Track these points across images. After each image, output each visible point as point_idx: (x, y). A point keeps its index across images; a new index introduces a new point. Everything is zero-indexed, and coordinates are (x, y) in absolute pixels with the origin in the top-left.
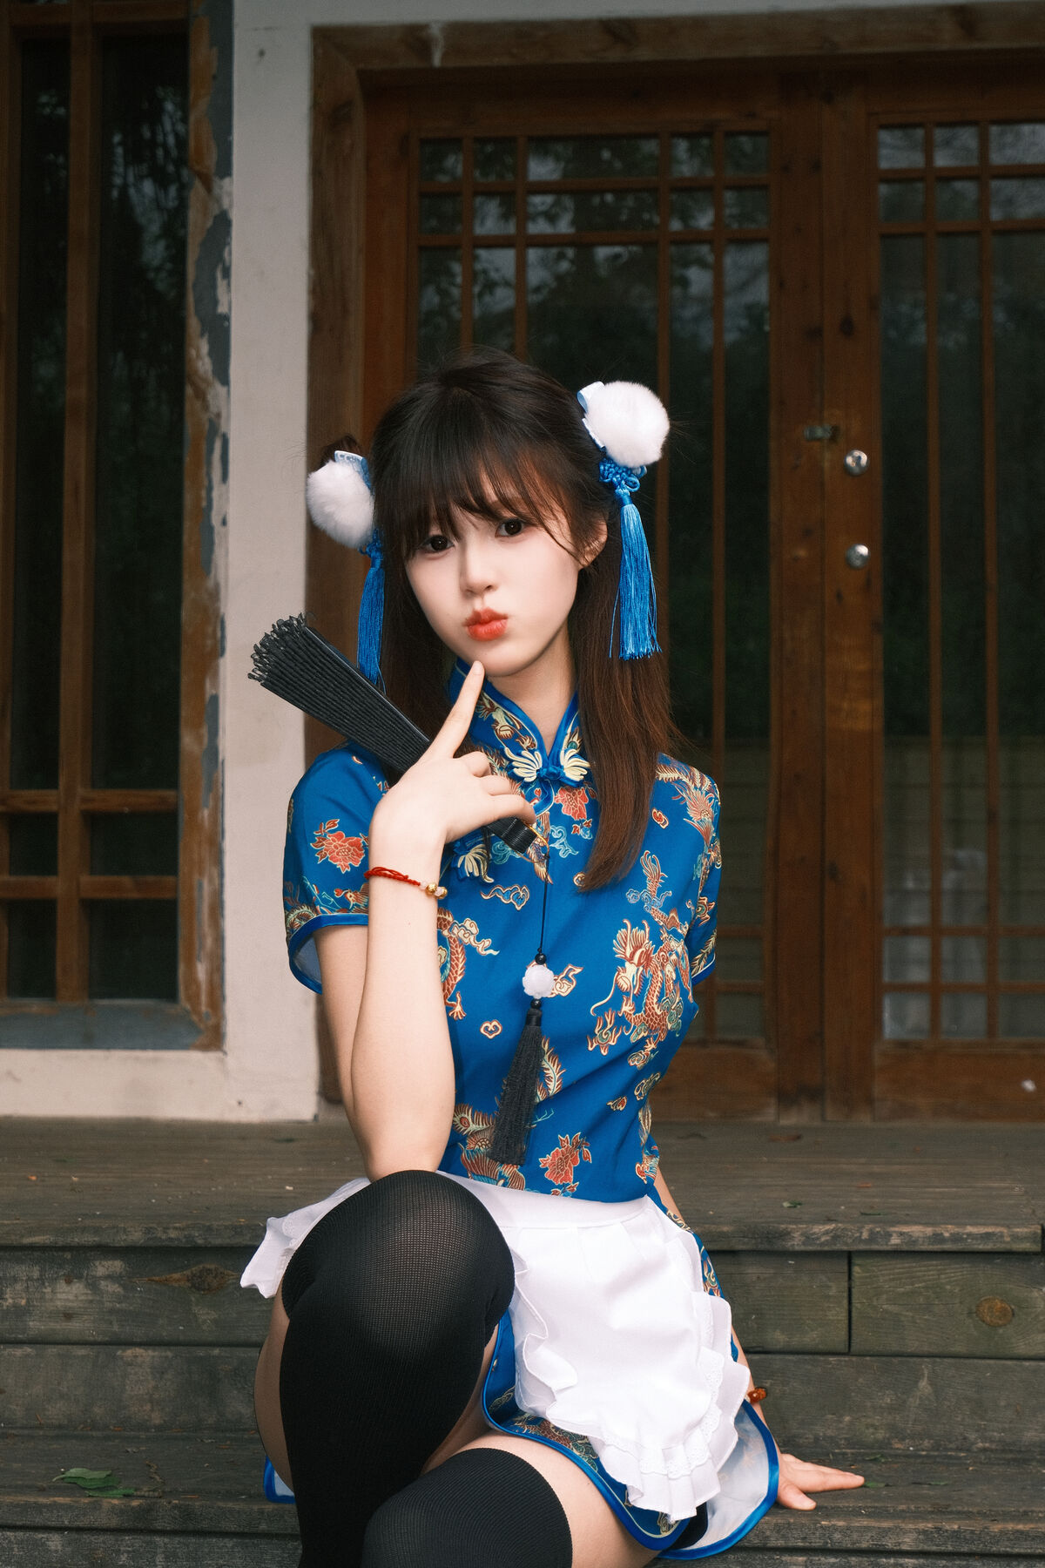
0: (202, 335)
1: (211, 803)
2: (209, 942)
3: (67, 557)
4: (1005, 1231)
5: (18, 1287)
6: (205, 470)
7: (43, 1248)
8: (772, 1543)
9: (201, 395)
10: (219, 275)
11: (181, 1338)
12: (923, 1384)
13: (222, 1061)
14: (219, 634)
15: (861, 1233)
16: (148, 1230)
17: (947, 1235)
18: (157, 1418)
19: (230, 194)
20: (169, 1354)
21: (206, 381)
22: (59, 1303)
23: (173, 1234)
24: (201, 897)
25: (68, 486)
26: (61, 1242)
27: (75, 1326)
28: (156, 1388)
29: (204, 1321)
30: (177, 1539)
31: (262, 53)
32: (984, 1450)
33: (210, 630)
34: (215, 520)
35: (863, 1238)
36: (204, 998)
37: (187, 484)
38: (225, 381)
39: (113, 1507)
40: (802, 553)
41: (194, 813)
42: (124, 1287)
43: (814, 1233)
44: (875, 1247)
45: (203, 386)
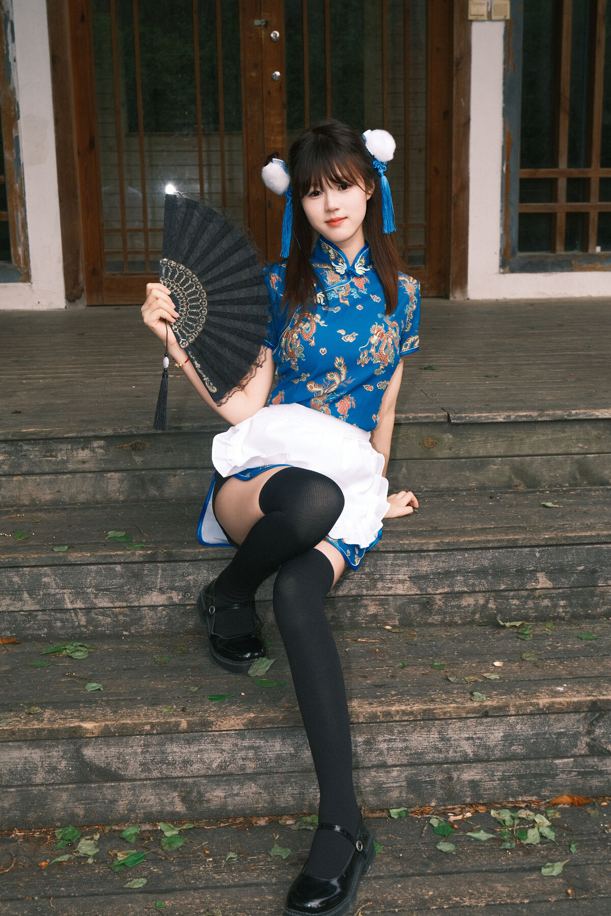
1: (19, 181)
4: (434, 415)
5: (63, 452)
6: (4, 36)
7: (72, 438)
8: (381, 549)
11: (129, 468)
12: (404, 469)
13: (31, 287)
14: (17, 110)
16: (114, 430)
18: (122, 498)
20: (125, 474)
22: (80, 458)
23: (124, 431)
24: (17, 220)
26: (80, 435)
27: (87, 466)
28: (120, 487)
29: (138, 462)
30: (166, 564)
32: (427, 491)
33: (13, 108)
34: (11, 60)
36: (22, 261)
39: (140, 554)
40: (254, 74)
41: (12, 186)
42: (106, 451)
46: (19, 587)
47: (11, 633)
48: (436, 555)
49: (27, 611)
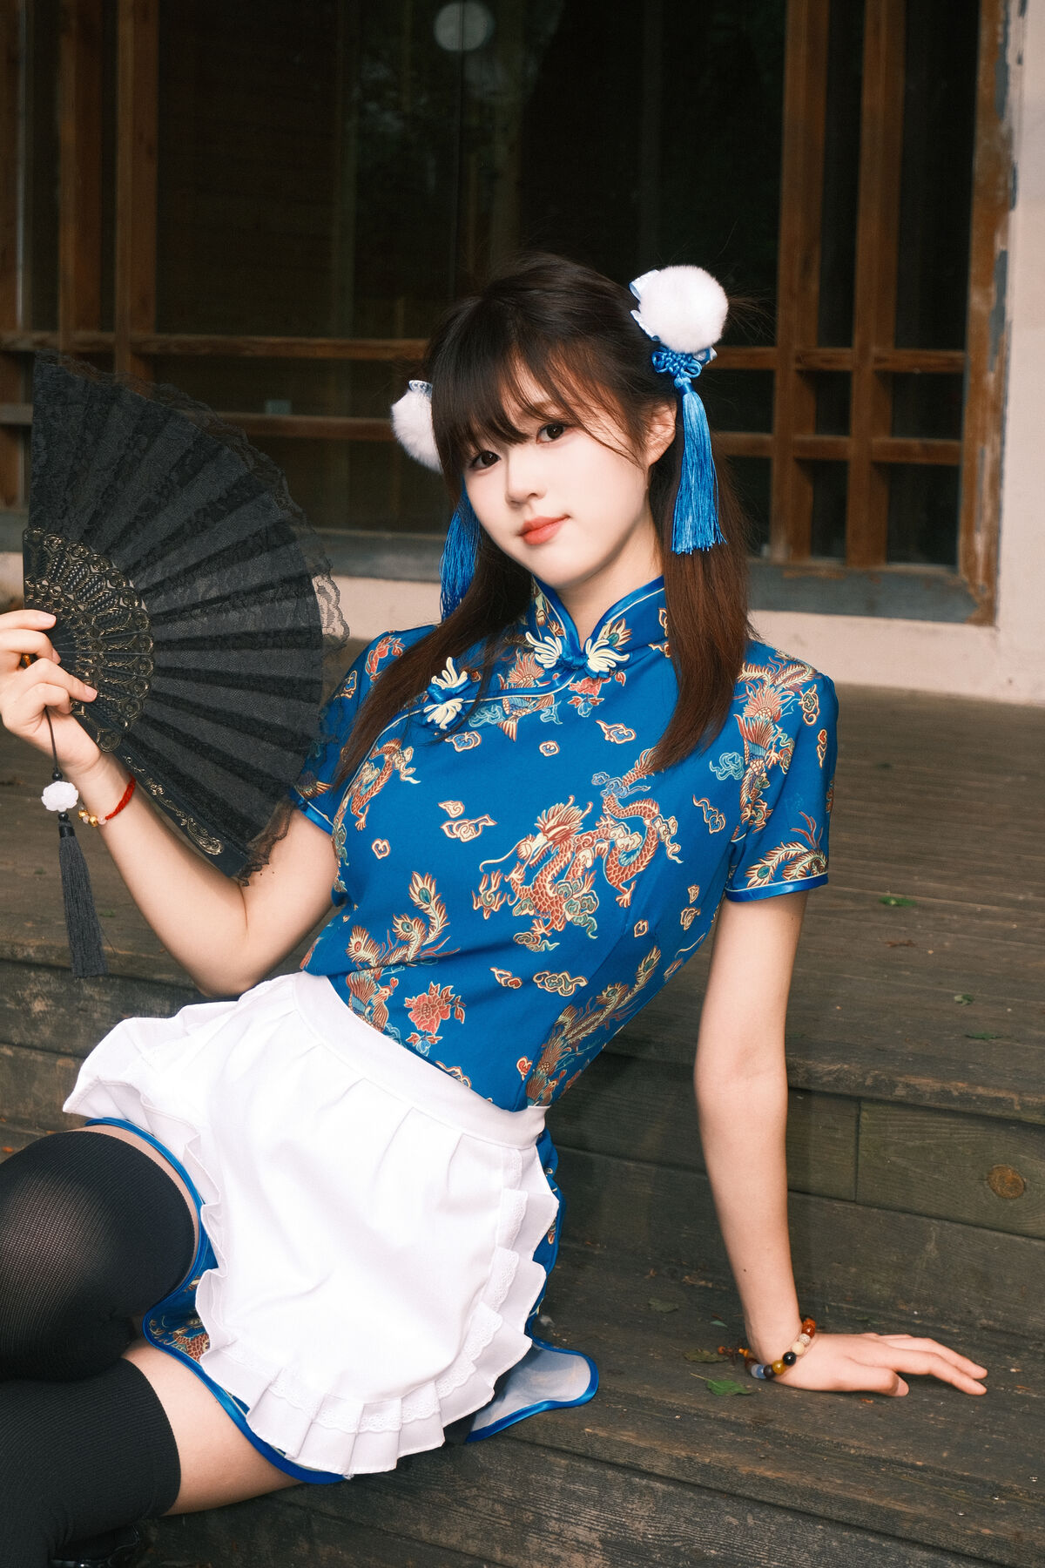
1: (997, 366)
2: (988, 512)
3: (866, 101)
4: (1015, 1097)
6: (1002, 2)
12: (931, 1246)
13: (994, 637)
15: (865, 1079)
17: (956, 1093)
24: (982, 464)
32: (981, 1328)
33: (1002, 180)
34: (1011, 58)
35: (866, 1084)
36: (981, 571)
37: (984, 18)
41: (979, 376)
43: (817, 1072)
44: (877, 1095)
48: (670, 1494)
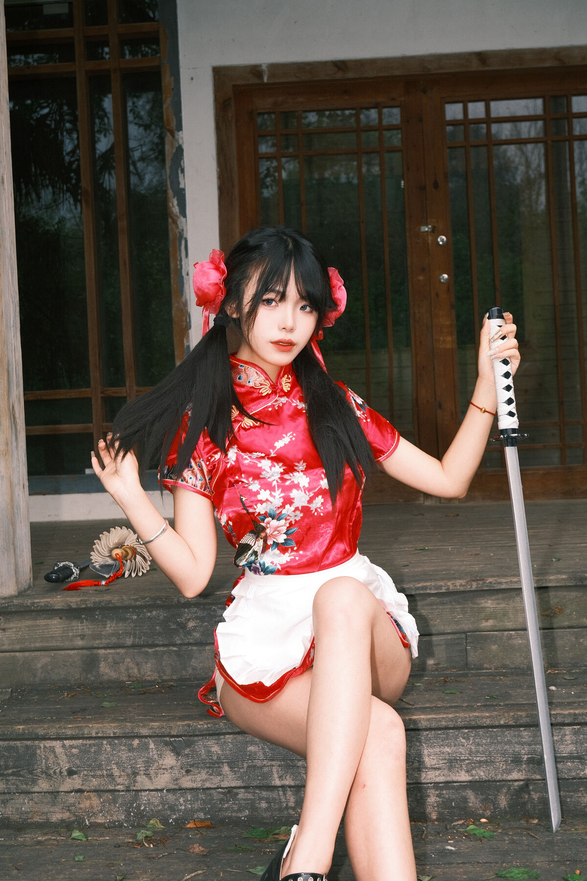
0: (174, 197)
6: (178, 253)
9: (175, 222)
10: (180, 172)
14: (188, 320)
19: (182, 138)
21: (177, 216)
25: (121, 262)
31: (192, 79)
33: (184, 319)
34: (184, 274)
37: (171, 259)
38: (185, 216)
40: (421, 278)
45: (176, 218)
46: (219, 758)
47: (205, 814)
49: (226, 788)
